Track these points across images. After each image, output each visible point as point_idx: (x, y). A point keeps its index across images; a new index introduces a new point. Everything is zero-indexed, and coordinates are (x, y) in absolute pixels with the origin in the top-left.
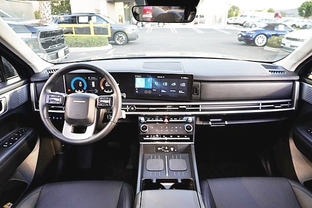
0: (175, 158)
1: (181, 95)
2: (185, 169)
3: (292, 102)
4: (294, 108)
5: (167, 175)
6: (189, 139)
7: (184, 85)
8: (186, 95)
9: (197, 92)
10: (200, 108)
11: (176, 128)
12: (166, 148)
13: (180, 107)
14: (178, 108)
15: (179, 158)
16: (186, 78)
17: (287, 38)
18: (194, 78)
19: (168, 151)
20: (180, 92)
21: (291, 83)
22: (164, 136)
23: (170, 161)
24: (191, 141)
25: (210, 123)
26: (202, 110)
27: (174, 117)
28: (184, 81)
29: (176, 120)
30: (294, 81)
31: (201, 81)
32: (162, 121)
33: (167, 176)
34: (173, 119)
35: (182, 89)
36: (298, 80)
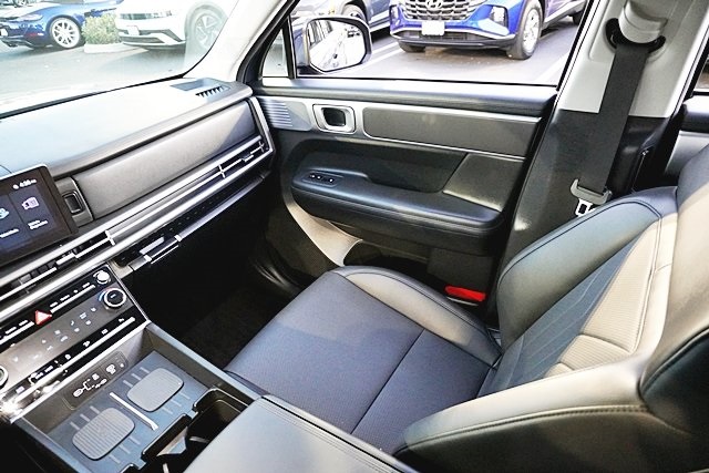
0: (135, 382)
1: (42, 231)
2: (180, 384)
3: (263, 140)
4: (271, 150)
5: (155, 426)
6: (132, 320)
7: (32, 203)
8: (54, 225)
9: (76, 204)
10: (110, 238)
11: (83, 316)
12: (95, 377)
13: (59, 262)
14: (55, 269)
15: (143, 375)
16: (27, 183)
17: (124, 16)
18: (53, 174)
19: (104, 381)
20: (32, 226)
21: (245, 105)
22: (68, 356)
23: (130, 395)
24: (140, 321)
25: (148, 259)
26: (118, 240)
27: (56, 296)
28: (27, 193)
29: (67, 300)
30: (246, 99)
31: (72, 174)
32: (32, 324)
33: (157, 429)
34: (60, 303)
35: (34, 214)
36: (253, 95)
